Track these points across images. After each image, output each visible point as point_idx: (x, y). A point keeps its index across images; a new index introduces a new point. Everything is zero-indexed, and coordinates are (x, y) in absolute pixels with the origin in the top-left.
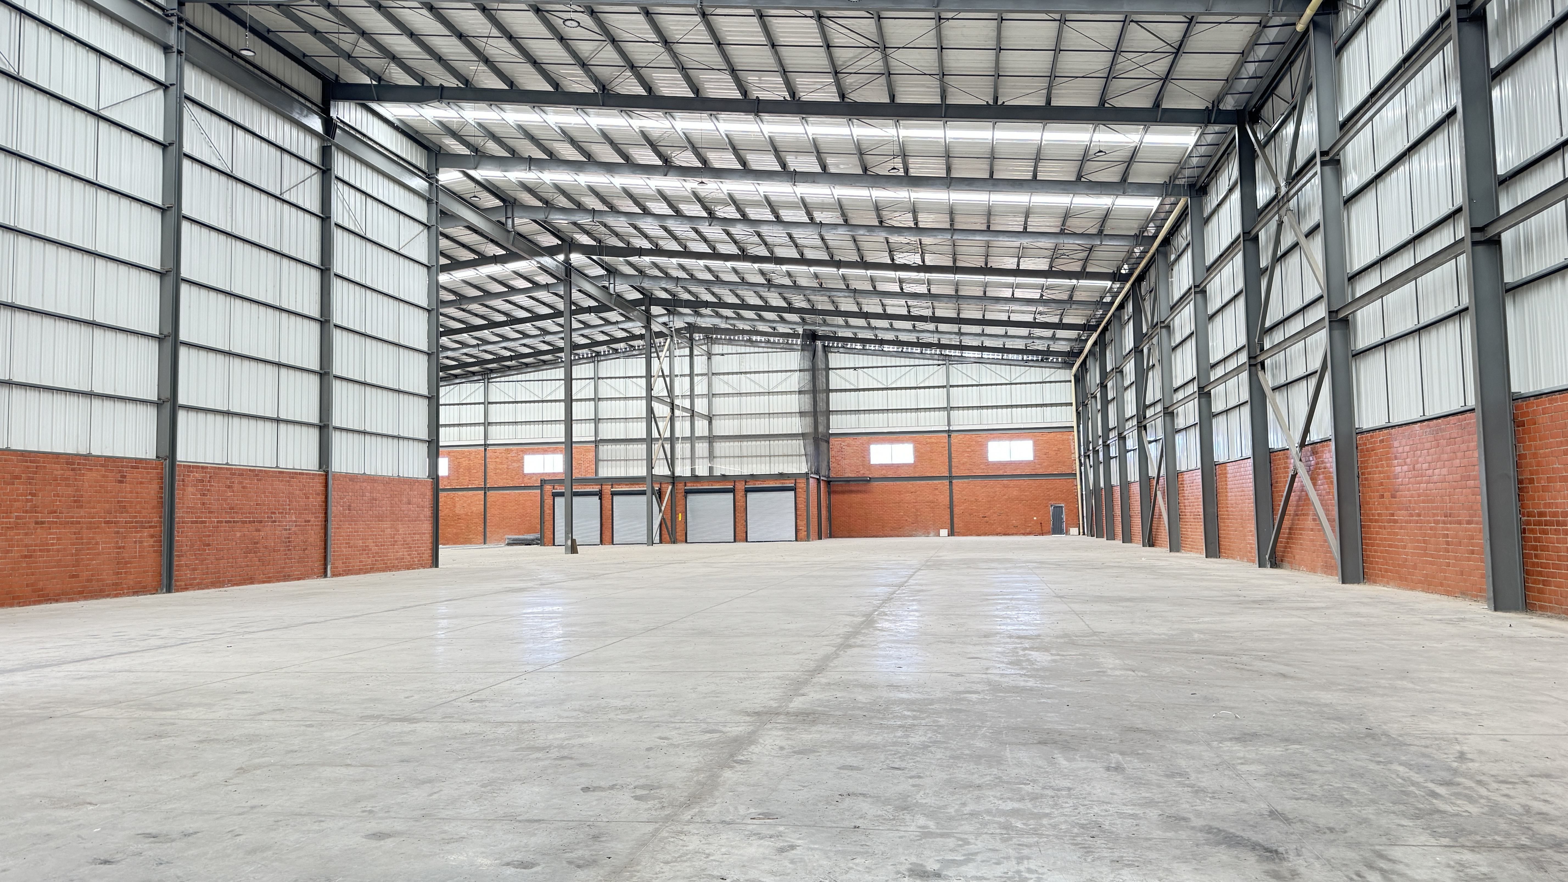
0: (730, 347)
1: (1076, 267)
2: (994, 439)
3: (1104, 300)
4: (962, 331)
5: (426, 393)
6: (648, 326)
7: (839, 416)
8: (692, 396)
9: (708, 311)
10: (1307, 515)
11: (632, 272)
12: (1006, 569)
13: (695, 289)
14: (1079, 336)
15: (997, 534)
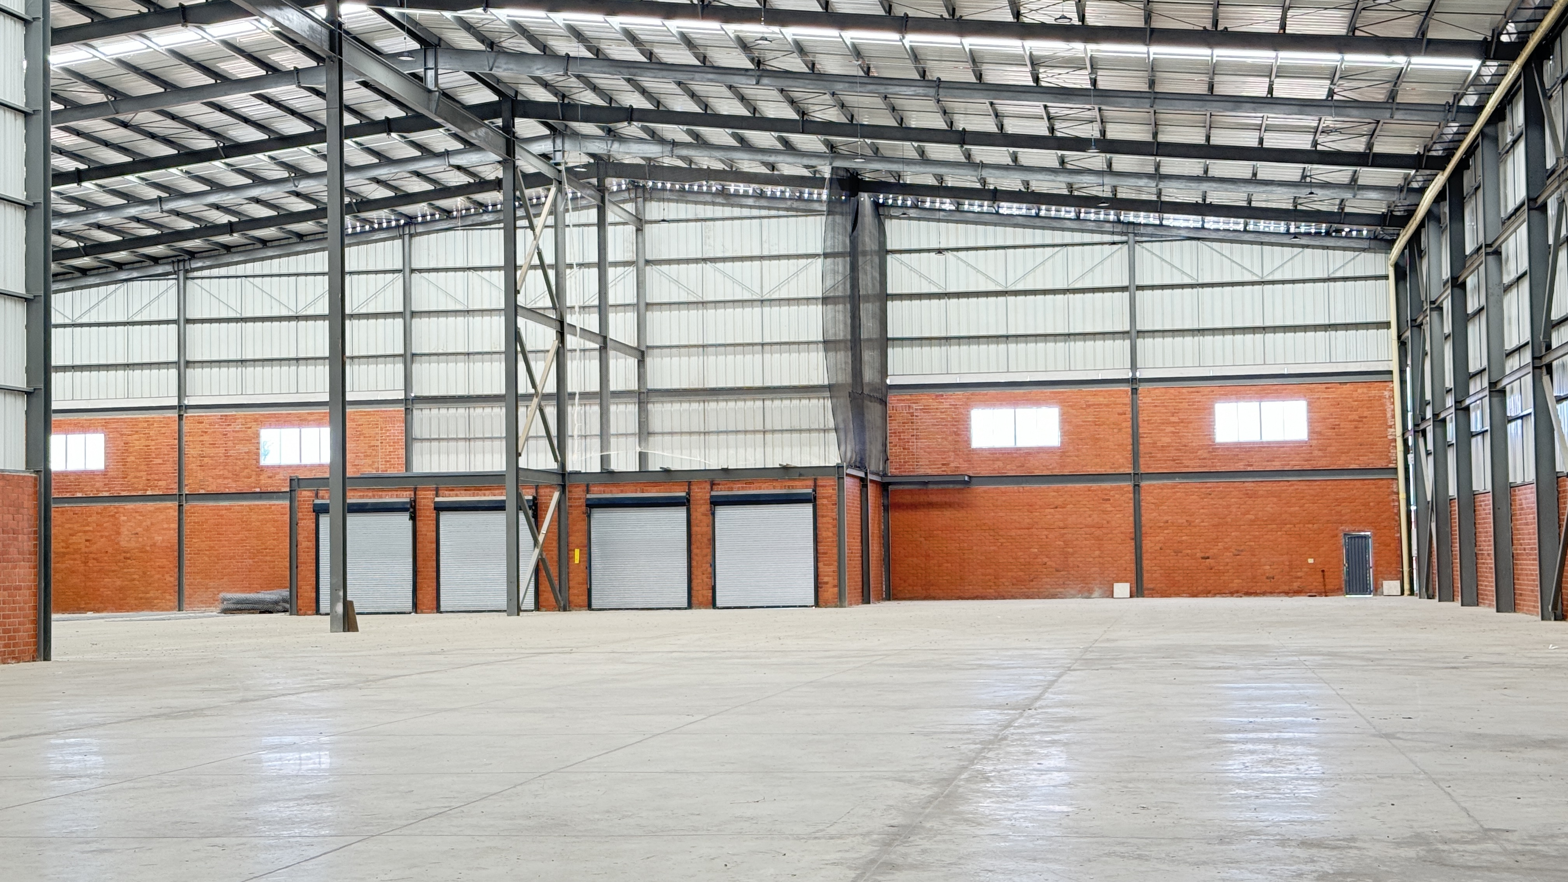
0: (682, 206)
1: (1406, 29)
2: (1226, 396)
3: (1464, 103)
4: (1164, 170)
5: (21, 290)
6: (509, 159)
7: (907, 350)
8: (603, 308)
9: (633, 129)
11: (470, 43)
12: (1257, 667)
13: (605, 80)
14: (1407, 180)
15: (1232, 594)
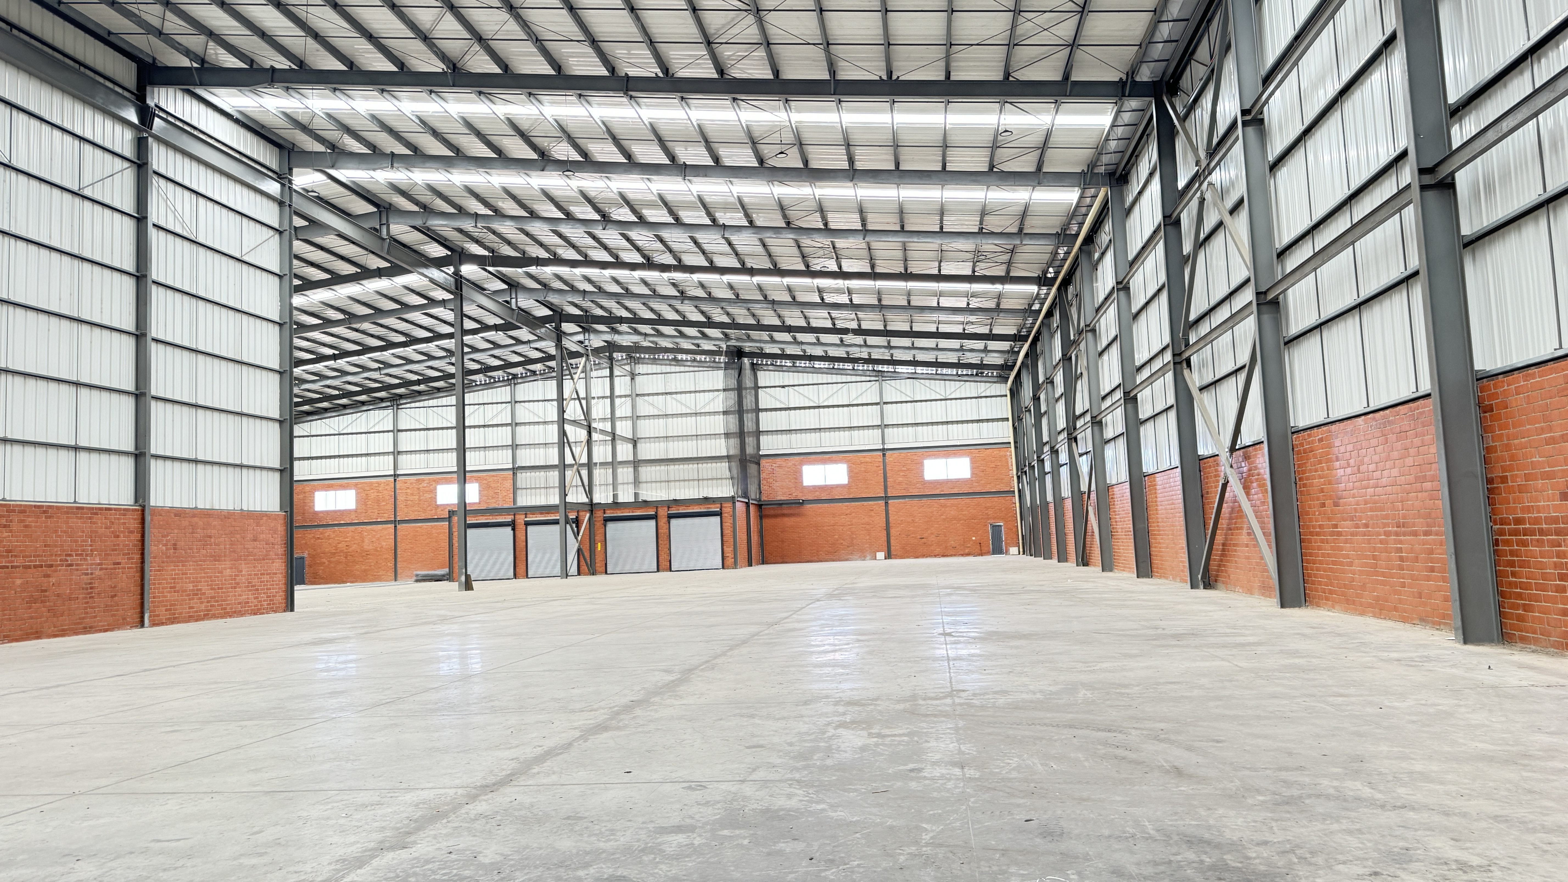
0: (654, 366)
1: (1000, 271)
2: (929, 456)
3: (1033, 308)
4: (892, 344)
5: (277, 416)
6: (559, 345)
7: (770, 437)
8: (613, 419)
9: (624, 327)
10: (1241, 528)
11: (533, 284)
13: (606, 303)
14: (1012, 348)
15: (935, 556)
